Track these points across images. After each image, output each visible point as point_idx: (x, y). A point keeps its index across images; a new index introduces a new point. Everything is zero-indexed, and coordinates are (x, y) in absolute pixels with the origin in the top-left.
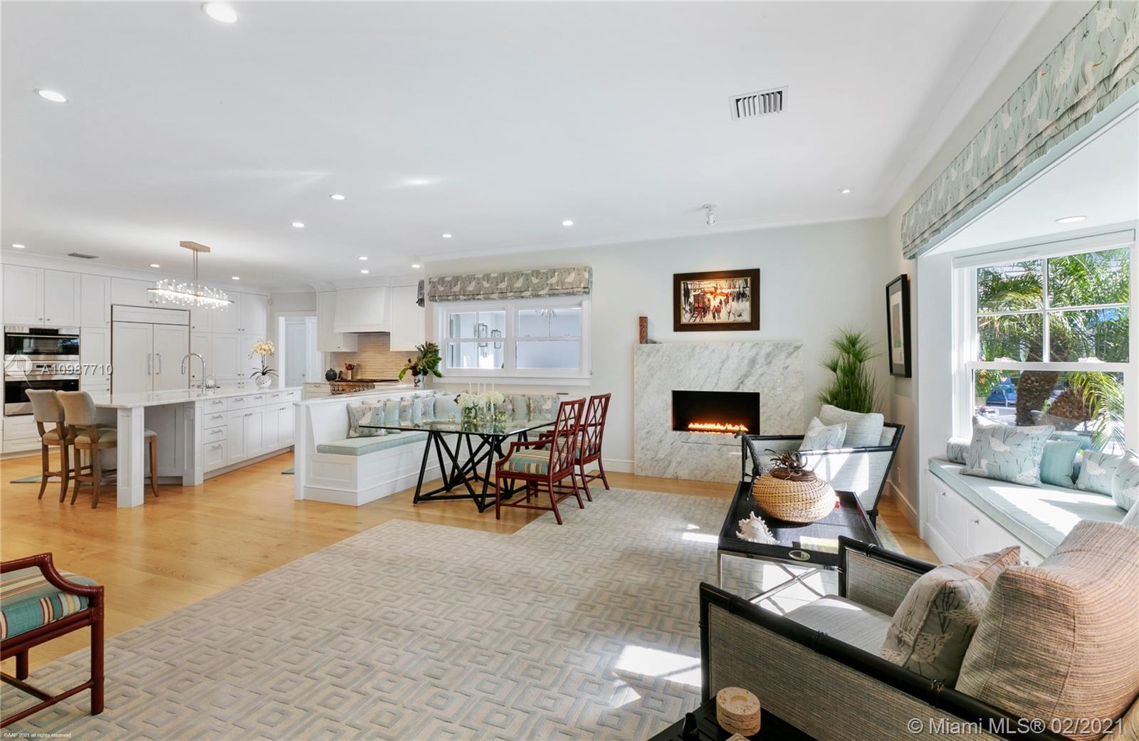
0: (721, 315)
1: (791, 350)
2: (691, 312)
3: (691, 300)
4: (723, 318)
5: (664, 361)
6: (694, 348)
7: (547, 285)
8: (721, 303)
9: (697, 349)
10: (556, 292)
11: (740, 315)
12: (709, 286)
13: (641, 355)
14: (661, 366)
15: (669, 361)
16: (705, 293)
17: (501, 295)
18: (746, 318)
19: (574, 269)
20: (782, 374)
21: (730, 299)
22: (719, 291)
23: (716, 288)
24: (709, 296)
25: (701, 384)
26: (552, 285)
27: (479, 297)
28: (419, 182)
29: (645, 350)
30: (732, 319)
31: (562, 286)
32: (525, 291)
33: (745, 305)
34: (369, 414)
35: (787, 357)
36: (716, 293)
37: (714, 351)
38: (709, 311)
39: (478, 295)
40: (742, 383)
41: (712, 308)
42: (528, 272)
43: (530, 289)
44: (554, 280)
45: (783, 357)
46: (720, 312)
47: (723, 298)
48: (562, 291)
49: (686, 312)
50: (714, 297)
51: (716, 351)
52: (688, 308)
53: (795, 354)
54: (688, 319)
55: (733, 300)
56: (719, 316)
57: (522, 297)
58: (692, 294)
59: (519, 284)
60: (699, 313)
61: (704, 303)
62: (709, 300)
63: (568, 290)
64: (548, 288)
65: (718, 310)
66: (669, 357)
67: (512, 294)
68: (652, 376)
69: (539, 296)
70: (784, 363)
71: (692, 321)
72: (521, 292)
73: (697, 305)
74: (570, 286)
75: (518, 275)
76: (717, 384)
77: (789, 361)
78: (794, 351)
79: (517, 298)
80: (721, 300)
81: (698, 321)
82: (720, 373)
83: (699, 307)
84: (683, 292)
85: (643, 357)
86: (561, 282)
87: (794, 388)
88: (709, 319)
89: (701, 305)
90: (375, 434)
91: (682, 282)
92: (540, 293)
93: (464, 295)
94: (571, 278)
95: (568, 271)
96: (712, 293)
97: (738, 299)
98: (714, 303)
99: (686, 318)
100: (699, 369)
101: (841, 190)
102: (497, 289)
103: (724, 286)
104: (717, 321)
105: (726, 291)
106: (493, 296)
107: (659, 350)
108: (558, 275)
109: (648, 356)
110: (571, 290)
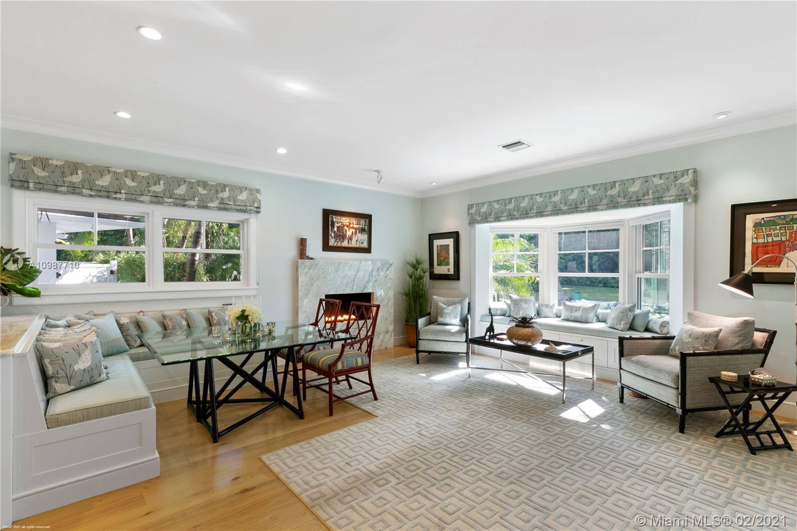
0: (352, 241)
1: (388, 266)
2: (335, 238)
3: (335, 229)
4: (353, 244)
5: (320, 272)
6: (339, 263)
7: (217, 198)
8: (352, 234)
9: (341, 264)
10: (228, 207)
11: (362, 243)
12: (346, 221)
13: (304, 269)
14: (319, 277)
15: (324, 273)
16: (344, 226)
17: (154, 199)
18: (365, 245)
19: (246, 188)
20: (384, 280)
21: (358, 231)
22: (351, 226)
23: (350, 223)
24: (346, 228)
25: (344, 288)
26: (222, 199)
27: (118, 196)
28: (296, 87)
29: (307, 264)
30: (358, 245)
31: (235, 202)
32: (190, 200)
33: (365, 237)
34: (86, 352)
35: (387, 270)
36: (350, 226)
37: (351, 266)
38: (346, 238)
39: (116, 193)
40: (365, 287)
41: (347, 236)
42: (193, 181)
43: (196, 199)
44: (225, 195)
45: (385, 270)
46: (352, 239)
47: (354, 231)
48: (234, 207)
49: (332, 237)
50: (349, 230)
51: (352, 266)
52: (333, 235)
53: (390, 268)
54: (333, 243)
55: (359, 233)
56: (351, 242)
57: (184, 206)
58: (336, 225)
59: (181, 190)
60: (340, 239)
61: (343, 232)
62: (346, 231)
63: (241, 208)
64: (218, 202)
65: (350, 239)
66: (324, 270)
67: (172, 200)
68: (312, 285)
69: (206, 207)
70: (385, 274)
71: (335, 245)
72: (185, 200)
73: (338, 234)
74: (242, 204)
75: (180, 181)
76: (353, 288)
77: (387, 272)
78: (390, 267)
79: (176, 205)
80: (353, 232)
81: (339, 244)
82: (354, 281)
83: (339, 235)
84: (330, 223)
85: (306, 270)
86: (233, 198)
87: (389, 288)
88: (345, 244)
89: (341, 234)
90: (98, 380)
91: (330, 216)
92: (209, 205)
93: (91, 190)
94: (243, 196)
95: (241, 189)
96: (348, 226)
97: (362, 232)
98: (349, 233)
99: (332, 242)
100: (343, 278)
101: (432, 183)
102: (149, 191)
103: (354, 221)
104: (350, 246)
105: (355, 226)
106: (142, 198)
107: (317, 265)
108: (229, 190)
109: (310, 268)
110: (244, 208)
